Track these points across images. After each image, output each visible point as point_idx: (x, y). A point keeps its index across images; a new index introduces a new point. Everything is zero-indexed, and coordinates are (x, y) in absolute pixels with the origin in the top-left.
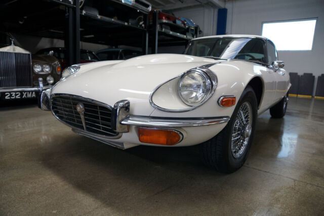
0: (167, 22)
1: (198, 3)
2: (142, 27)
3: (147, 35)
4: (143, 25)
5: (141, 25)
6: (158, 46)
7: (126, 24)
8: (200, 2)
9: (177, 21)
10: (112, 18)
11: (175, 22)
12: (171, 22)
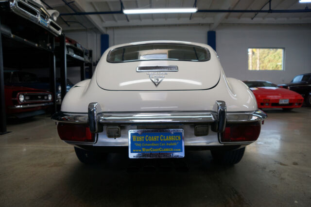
0: (69, 45)
1: (84, 28)
2: (50, 49)
3: (54, 57)
4: (50, 47)
5: (49, 47)
6: (67, 66)
7: (36, 45)
8: (85, 27)
9: (77, 45)
10: (24, 38)
11: (76, 45)
12: (73, 46)
